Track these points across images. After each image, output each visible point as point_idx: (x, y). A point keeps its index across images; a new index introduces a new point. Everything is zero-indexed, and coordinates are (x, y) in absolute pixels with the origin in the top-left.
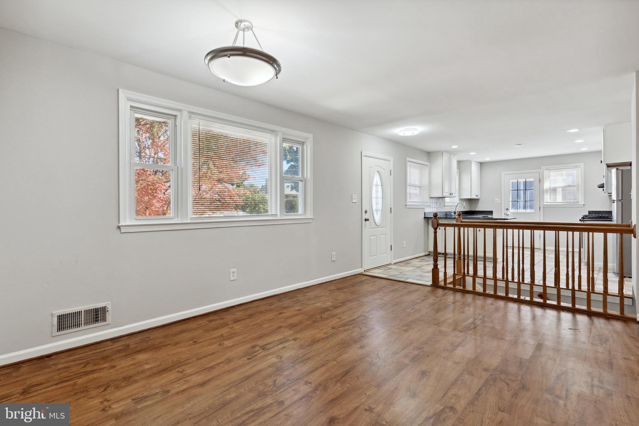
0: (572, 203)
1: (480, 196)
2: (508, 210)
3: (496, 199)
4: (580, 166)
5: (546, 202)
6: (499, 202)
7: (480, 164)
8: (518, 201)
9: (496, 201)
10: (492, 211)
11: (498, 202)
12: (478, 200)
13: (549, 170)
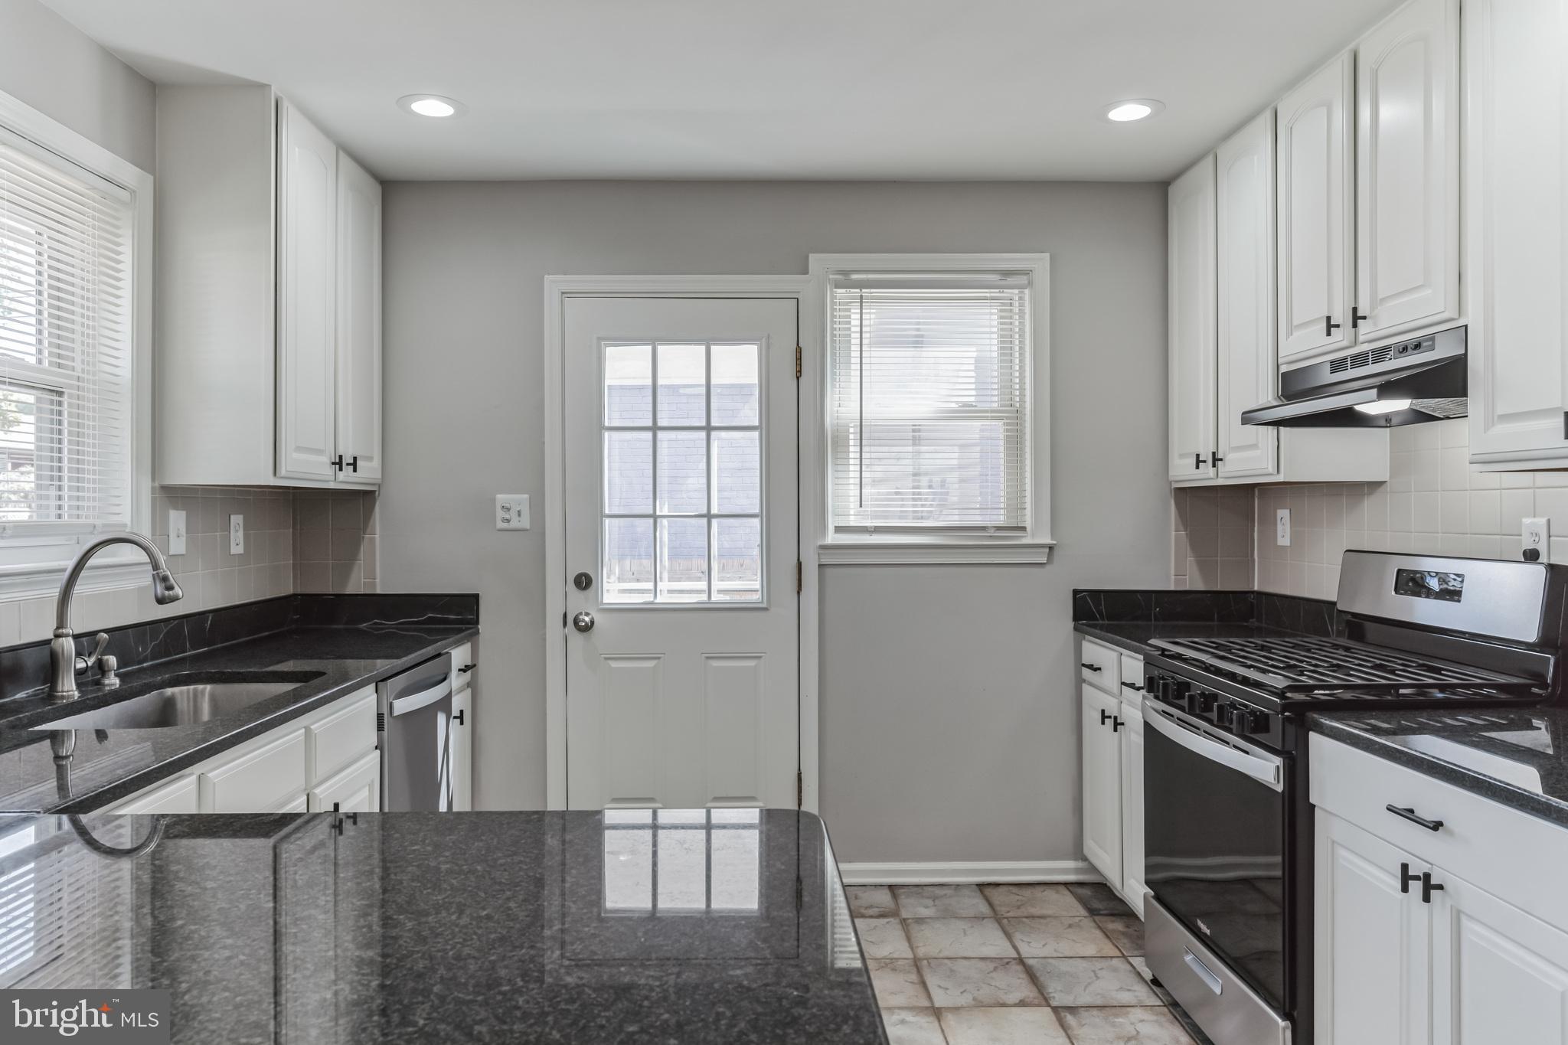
0: (992, 533)
1: (376, 463)
2: (591, 591)
3: (501, 498)
4: (1026, 273)
5: (839, 529)
6: (525, 522)
7: (378, 189)
8: (654, 517)
9: (500, 514)
10: (476, 597)
11: (515, 524)
12: (361, 501)
13: (861, 285)
